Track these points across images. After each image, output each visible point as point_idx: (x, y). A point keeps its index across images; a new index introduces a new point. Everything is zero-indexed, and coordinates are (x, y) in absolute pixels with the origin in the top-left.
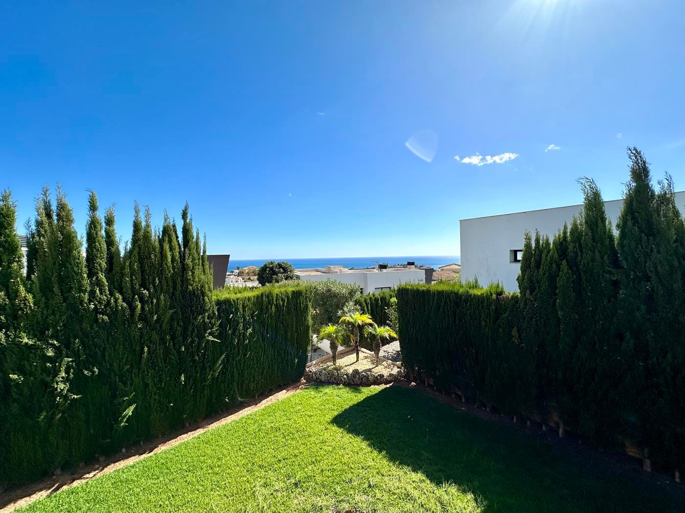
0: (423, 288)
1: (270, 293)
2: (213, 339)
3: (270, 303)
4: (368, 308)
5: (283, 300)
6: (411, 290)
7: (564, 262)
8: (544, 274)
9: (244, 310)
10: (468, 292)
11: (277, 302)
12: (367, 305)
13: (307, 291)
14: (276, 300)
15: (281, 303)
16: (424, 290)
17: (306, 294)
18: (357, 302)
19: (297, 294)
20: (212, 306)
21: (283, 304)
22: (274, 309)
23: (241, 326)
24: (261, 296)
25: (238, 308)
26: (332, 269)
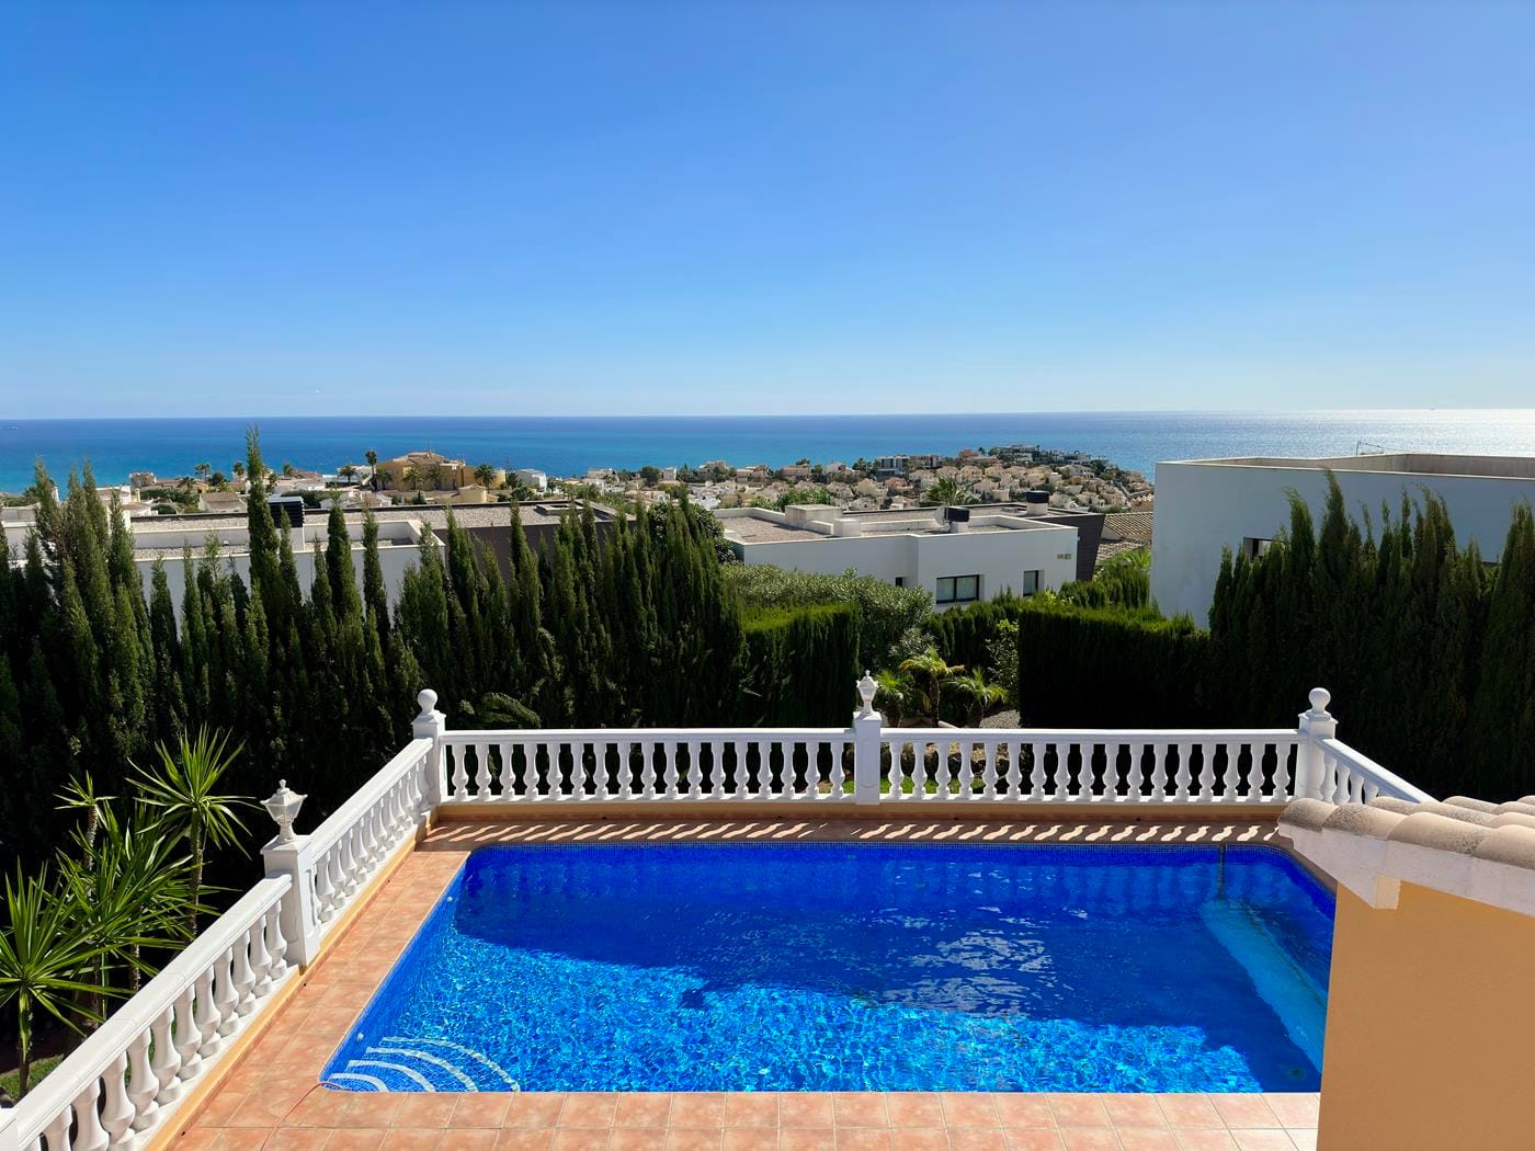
0: (1068, 614)
1: (806, 620)
2: (749, 693)
3: (807, 635)
4: (950, 641)
5: (823, 631)
6: (1045, 616)
7: (1258, 598)
8: (1236, 611)
9: (778, 649)
10: (1139, 626)
11: (815, 634)
12: (948, 635)
13: (854, 612)
14: (814, 630)
15: (821, 635)
16: (1069, 618)
17: (854, 618)
18: (926, 628)
19: (842, 619)
20: (744, 644)
21: (824, 637)
22: (812, 645)
23: (776, 673)
24: (795, 624)
25: (771, 646)
26: (808, 516)
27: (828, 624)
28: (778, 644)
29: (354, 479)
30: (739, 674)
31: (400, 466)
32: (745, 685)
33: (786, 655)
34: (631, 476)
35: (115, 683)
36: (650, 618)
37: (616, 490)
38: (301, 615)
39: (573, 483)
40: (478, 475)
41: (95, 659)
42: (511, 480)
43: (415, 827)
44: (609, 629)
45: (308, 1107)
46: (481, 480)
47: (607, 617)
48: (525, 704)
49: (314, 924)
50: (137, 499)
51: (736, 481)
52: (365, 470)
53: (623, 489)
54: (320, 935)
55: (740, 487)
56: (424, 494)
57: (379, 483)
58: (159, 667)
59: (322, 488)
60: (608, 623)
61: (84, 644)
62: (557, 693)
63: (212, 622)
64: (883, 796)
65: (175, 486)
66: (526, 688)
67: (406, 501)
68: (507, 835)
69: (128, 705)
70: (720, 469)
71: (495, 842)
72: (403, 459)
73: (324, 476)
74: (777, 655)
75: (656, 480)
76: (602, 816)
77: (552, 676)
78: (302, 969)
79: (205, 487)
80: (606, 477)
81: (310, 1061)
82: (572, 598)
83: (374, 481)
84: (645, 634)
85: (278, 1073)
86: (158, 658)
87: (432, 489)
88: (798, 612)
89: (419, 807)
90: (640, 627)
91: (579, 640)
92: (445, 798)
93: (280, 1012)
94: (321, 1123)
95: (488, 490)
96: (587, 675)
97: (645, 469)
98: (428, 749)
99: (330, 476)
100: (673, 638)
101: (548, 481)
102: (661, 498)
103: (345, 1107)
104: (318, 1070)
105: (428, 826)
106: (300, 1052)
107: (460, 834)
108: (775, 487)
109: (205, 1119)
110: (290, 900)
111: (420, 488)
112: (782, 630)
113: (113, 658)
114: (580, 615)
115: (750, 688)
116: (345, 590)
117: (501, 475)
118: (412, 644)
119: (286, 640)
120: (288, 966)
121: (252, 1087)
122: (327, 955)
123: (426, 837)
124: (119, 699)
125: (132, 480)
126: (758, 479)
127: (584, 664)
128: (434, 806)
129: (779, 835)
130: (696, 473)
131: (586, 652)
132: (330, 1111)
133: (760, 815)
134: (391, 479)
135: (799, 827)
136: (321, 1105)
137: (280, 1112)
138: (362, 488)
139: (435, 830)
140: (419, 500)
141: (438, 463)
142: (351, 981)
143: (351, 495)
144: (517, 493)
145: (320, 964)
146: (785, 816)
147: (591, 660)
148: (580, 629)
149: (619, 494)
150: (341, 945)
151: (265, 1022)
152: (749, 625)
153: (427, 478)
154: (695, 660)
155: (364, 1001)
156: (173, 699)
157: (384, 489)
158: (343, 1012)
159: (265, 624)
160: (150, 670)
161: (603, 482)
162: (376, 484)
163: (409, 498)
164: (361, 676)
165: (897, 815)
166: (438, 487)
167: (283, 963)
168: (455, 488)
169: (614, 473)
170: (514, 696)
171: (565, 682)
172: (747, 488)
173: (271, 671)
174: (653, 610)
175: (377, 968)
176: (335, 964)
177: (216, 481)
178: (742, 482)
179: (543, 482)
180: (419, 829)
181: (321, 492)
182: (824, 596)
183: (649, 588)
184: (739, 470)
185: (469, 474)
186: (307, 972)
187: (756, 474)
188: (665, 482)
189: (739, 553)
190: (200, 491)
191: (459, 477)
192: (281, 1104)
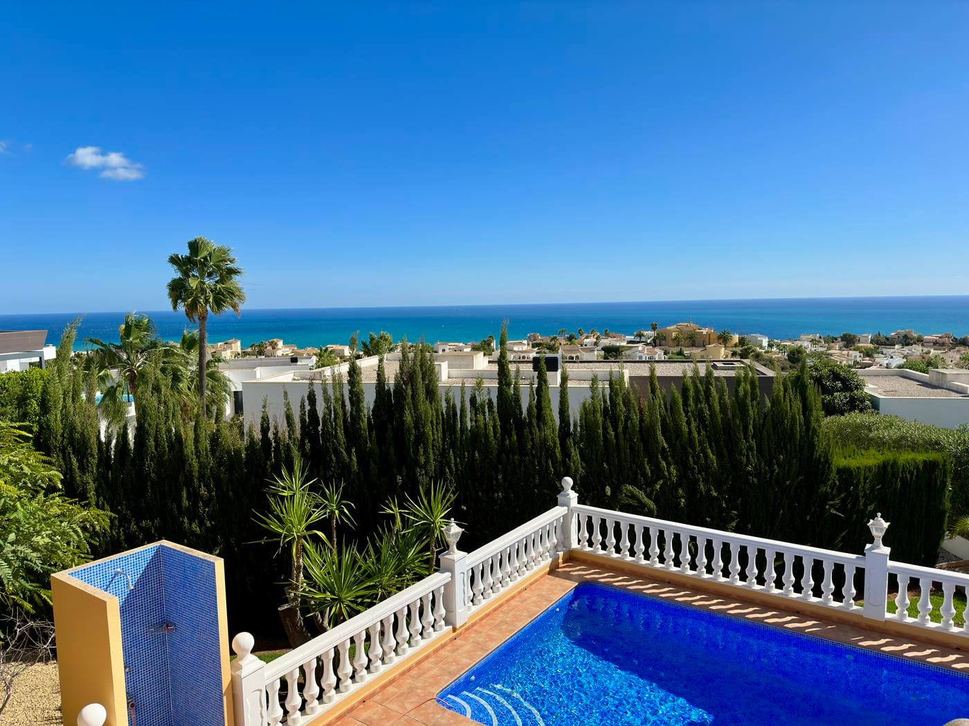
1: (895, 463)
2: (835, 512)
3: (895, 475)
5: (911, 473)
9: (865, 483)
11: (902, 475)
13: (945, 461)
14: (902, 472)
15: (909, 477)
19: (930, 466)
20: (833, 475)
21: (911, 478)
22: (899, 484)
23: (862, 501)
24: (884, 466)
25: (859, 480)
26: (949, 378)
27: (918, 468)
28: (865, 479)
29: (643, 339)
30: (826, 498)
31: (671, 332)
32: (832, 506)
33: (872, 489)
34: (834, 340)
35: (421, 451)
36: (750, 448)
37: (821, 349)
38: (520, 425)
39: (788, 344)
40: (719, 338)
41: (412, 438)
42: (742, 342)
43: (550, 560)
44: (715, 452)
45: (424, 709)
46: (721, 341)
47: (713, 444)
48: (649, 497)
49: (465, 605)
50: (530, 348)
51: (923, 345)
52: (650, 334)
53: (825, 349)
54: (469, 613)
55: (925, 350)
56: (684, 349)
57: (658, 342)
58: (443, 445)
59: (624, 344)
60: (714, 448)
61: (409, 430)
62: (674, 491)
63: (474, 423)
64: (888, 616)
65: (549, 341)
66: (650, 484)
67: (672, 353)
68: (604, 578)
69: (427, 462)
70: (909, 336)
71: (595, 581)
72: (673, 327)
73: (627, 337)
74: (864, 487)
75: (854, 343)
76: (667, 581)
77: (670, 479)
78: (454, 630)
79: (563, 342)
80: (812, 341)
81: (437, 683)
82: (685, 428)
83: (654, 340)
84: (744, 459)
85: (419, 685)
86: (444, 440)
87: (690, 346)
88: (888, 456)
89: (556, 547)
90: (741, 454)
91: (690, 458)
92: (575, 545)
93: (436, 651)
94: (425, 722)
95: (725, 347)
96: (696, 482)
97: (845, 335)
98: (564, 513)
99: (630, 337)
100: (769, 464)
101: (769, 342)
102: (856, 356)
103: (439, 716)
104: (436, 691)
105: (561, 561)
106: (435, 677)
107: (577, 571)
108: (958, 351)
109: (377, 698)
110: (449, 587)
111: (681, 345)
112: (870, 469)
113: (421, 438)
114: (691, 440)
115: (835, 509)
116: (543, 412)
117: (736, 338)
118: (579, 448)
119: (510, 436)
120: (446, 625)
121: (405, 688)
122: (473, 625)
123: (558, 568)
124: (422, 460)
125: (529, 337)
126: (943, 344)
127: (693, 475)
128: (567, 549)
129: (790, 626)
130: (887, 339)
131: (696, 466)
132: (431, 716)
133: (782, 607)
134: (665, 340)
135: (809, 623)
136: (429, 711)
137: (409, 706)
138: (647, 344)
139: (565, 564)
140: (680, 353)
141: (694, 330)
142: (479, 644)
143: (640, 348)
144: (745, 351)
145: (467, 629)
146: (801, 612)
147: (699, 472)
148: (692, 449)
149: (822, 353)
150: (484, 621)
151: (426, 653)
152: (840, 461)
153: (687, 338)
154: (788, 483)
155: (480, 657)
156: (448, 464)
157: (660, 345)
158: (464, 661)
159: (499, 427)
160: (439, 446)
161: (809, 344)
162: (655, 343)
163: (675, 351)
164: (547, 463)
165: (898, 633)
166: (693, 345)
167: (443, 622)
168: (704, 346)
169: (820, 337)
170: (640, 489)
171: (679, 484)
172: (932, 351)
173: (499, 455)
174: (753, 443)
175: (495, 640)
176: (476, 631)
177: (570, 339)
178: (927, 347)
179: (765, 342)
180: (552, 562)
181: (623, 347)
182: (935, 445)
183: (751, 427)
184: (925, 337)
185: (714, 337)
186: (458, 632)
187: (941, 341)
188: (860, 345)
189: (875, 404)
190: (560, 344)
191: (707, 339)
192: (412, 703)
